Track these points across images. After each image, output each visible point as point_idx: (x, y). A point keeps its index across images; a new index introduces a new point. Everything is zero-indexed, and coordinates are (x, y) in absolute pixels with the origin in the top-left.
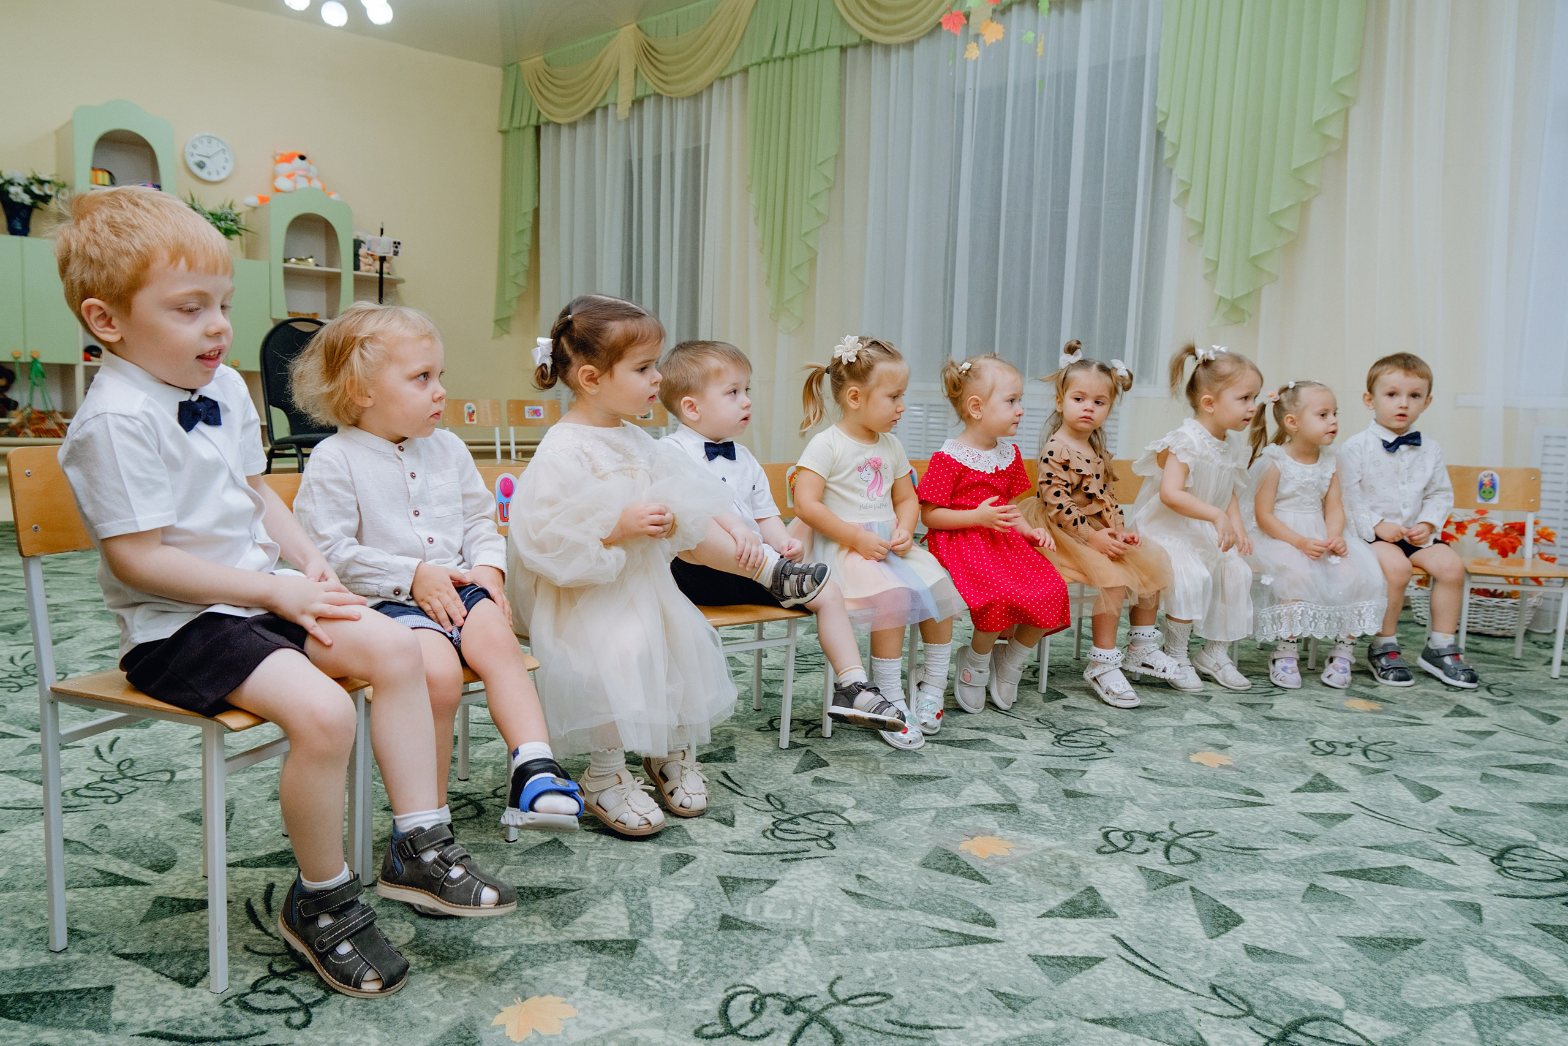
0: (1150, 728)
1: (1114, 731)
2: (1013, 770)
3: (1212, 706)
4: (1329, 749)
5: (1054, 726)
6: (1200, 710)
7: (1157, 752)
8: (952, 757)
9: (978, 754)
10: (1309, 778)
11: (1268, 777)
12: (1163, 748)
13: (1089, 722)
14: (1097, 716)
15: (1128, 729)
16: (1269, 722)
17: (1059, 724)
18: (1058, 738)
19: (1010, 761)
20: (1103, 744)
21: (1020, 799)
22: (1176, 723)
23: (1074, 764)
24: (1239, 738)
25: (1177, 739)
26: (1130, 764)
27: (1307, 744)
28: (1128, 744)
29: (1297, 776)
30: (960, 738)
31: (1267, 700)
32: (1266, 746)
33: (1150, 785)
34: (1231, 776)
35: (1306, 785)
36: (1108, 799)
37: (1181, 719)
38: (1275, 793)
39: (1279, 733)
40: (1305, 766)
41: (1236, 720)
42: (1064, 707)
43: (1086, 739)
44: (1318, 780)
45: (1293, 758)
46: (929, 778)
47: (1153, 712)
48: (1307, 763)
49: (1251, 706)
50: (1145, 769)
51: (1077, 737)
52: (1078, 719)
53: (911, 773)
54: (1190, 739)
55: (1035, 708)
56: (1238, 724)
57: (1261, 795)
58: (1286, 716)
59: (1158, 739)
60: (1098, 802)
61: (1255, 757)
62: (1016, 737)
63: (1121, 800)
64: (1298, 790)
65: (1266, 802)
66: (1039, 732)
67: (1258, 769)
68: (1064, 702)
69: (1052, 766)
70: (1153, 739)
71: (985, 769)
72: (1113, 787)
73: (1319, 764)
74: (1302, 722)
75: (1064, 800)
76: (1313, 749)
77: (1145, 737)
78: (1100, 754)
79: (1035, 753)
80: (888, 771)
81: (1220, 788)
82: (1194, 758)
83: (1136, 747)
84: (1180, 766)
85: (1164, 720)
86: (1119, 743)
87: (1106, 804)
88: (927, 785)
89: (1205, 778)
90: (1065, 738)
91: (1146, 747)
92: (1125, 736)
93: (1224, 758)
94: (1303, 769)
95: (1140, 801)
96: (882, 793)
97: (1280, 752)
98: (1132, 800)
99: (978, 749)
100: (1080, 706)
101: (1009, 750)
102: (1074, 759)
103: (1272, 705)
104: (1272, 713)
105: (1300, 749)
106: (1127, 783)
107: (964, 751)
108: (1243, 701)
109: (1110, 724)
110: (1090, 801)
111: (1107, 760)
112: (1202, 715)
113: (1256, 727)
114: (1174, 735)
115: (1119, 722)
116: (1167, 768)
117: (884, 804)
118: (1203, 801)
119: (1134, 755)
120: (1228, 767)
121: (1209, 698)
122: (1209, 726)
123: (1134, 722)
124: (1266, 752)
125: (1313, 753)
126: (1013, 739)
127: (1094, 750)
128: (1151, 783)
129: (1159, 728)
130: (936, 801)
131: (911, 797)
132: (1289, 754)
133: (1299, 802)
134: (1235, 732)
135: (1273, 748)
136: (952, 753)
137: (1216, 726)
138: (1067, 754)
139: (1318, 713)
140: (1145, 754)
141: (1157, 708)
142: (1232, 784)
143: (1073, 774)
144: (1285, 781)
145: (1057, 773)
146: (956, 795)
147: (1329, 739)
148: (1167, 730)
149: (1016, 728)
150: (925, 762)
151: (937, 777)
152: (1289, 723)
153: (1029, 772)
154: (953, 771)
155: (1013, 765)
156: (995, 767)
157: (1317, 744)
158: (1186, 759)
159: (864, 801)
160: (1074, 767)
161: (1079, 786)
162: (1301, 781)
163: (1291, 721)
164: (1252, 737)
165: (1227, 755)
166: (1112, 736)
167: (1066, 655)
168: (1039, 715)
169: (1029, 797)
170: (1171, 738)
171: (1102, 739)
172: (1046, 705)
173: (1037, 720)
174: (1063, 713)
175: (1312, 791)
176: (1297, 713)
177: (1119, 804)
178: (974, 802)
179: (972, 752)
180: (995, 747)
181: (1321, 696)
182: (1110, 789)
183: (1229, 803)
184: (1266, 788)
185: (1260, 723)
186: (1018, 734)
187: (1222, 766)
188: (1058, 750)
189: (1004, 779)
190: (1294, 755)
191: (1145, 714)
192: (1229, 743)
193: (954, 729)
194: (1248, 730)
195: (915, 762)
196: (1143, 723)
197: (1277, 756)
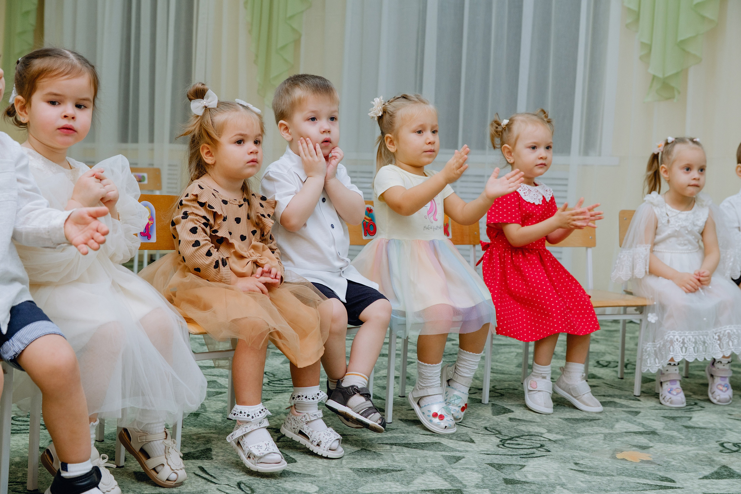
0: (584, 435)
1: (552, 437)
2: (462, 464)
3: (639, 419)
4: (735, 449)
5: (500, 433)
6: (629, 421)
7: (588, 452)
8: (408, 455)
9: (431, 453)
10: (716, 469)
11: (681, 469)
12: (594, 448)
13: (531, 429)
14: (538, 426)
15: (565, 435)
16: (686, 430)
17: (505, 432)
18: (503, 443)
19: (458, 459)
20: (542, 446)
21: (465, 486)
22: (607, 431)
23: (514, 460)
24: (660, 441)
25: (607, 442)
26: (564, 460)
27: (717, 445)
28: (564, 446)
29: (706, 468)
30: (416, 441)
31: (687, 414)
32: (682, 446)
33: (580, 475)
34: (650, 468)
35: (712, 474)
36: (541, 485)
37: (612, 428)
38: (685, 480)
39: (694, 437)
40: (713, 461)
41: (659, 428)
42: (511, 419)
43: (528, 442)
44: (723, 470)
45: (704, 455)
46: (386, 471)
47: (588, 423)
48: (715, 458)
49: (673, 418)
50: (576, 464)
51: (520, 441)
52: (523, 428)
53: (370, 467)
54: (618, 442)
55: (484, 419)
56: (660, 430)
57: (673, 481)
58: (702, 425)
59: (590, 442)
60: (533, 487)
61: (672, 454)
62: (466, 441)
63: (553, 486)
64: (706, 477)
65: (677, 486)
66: (486, 437)
67: (673, 463)
68: (511, 415)
69: (496, 462)
70: (586, 443)
71: (436, 464)
72: (547, 477)
73: (725, 459)
74: (715, 430)
75: (503, 486)
76: (721, 448)
77: (579, 441)
78: (538, 453)
79: (481, 453)
80: (350, 466)
81: (639, 477)
82: (619, 456)
83: (571, 448)
84: (607, 461)
85: (596, 429)
86: (555, 445)
87: (541, 488)
88: (383, 476)
89: (627, 469)
90: (509, 442)
91: (580, 448)
92: (562, 440)
93: (644, 456)
94: (711, 462)
95: (569, 486)
96: (343, 482)
97: (693, 451)
98: (563, 485)
99: (431, 450)
100: (524, 418)
101: (459, 451)
102: (515, 457)
103: (691, 418)
104: (690, 423)
105: (711, 449)
106: (560, 473)
107: (419, 452)
108: (667, 415)
109: (549, 431)
110: (526, 487)
111: (545, 458)
112: (630, 425)
113: (675, 433)
114: (605, 439)
115: (558, 430)
116: (596, 463)
117: (344, 490)
118: (624, 486)
119: (568, 453)
120: (648, 462)
121: (637, 413)
122: (635, 433)
123: (570, 430)
124: (681, 450)
125: (721, 451)
126: (463, 443)
127: (534, 450)
128: (581, 473)
129: (592, 434)
130: (390, 488)
131: (368, 485)
132: (700, 452)
133: (704, 486)
134: (657, 437)
135: (687, 448)
136: (408, 453)
137: (641, 433)
138: (510, 453)
139: (729, 423)
140: (577, 453)
141: (591, 420)
142: (650, 474)
143: (513, 467)
144: (695, 471)
145: (499, 467)
146: (408, 483)
147: (736, 441)
148: (598, 436)
149: (466, 434)
150: (383, 459)
151: (393, 470)
152: (703, 430)
153: (475, 466)
154: (407, 466)
155: (461, 461)
156: (445, 463)
157: (725, 445)
158: (614, 457)
159: (326, 488)
160: (514, 463)
161: (517, 476)
162: (708, 471)
163: (705, 428)
164: (671, 440)
165: (648, 453)
166: (550, 440)
167: (515, 381)
168: (487, 425)
169: (473, 484)
170: (602, 441)
171: (541, 443)
172: (495, 418)
173: (486, 428)
174: (509, 423)
175: (717, 478)
176: (711, 423)
177: (551, 489)
178: (424, 488)
179: (426, 451)
180: (446, 448)
181: (733, 411)
182: (545, 478)
183: (645, 487)
184: (679, 477)
185: (678, 431)
186: (468, 439)
187: (642, 461)
188: (502, 451)
189: (451, 471)
190: (705, 453)
191: (581, 425)
192: (651, 444)
193: (411, 435)
194: (668, 436)
195: (374, 459)
196: (578, 431)
197: (691, 454)
